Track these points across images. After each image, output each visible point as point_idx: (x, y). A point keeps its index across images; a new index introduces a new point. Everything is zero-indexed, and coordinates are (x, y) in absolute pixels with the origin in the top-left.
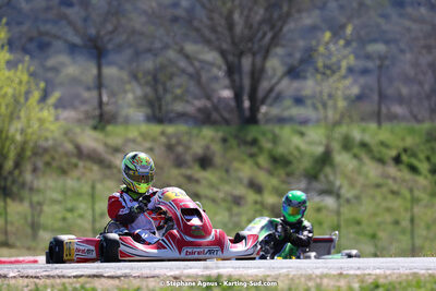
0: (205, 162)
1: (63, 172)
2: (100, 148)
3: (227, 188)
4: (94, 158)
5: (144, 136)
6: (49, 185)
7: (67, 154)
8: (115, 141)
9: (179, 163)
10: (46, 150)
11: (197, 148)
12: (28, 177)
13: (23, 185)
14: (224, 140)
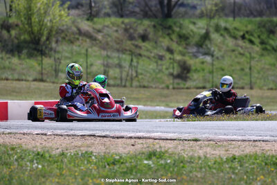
0: (144, 38)
1: (72, 42)
2: (91, 30)
3: (155, 51)
4: (88, 35)
5: (113, 24)
6: (64, 48)
7: (73, 33)
8: (98, 26)
9: (131, 38)
10: (63, 31)
11: (141, 30)
12: (54, 45)
13: (51, 49)
14: (154, 26)
